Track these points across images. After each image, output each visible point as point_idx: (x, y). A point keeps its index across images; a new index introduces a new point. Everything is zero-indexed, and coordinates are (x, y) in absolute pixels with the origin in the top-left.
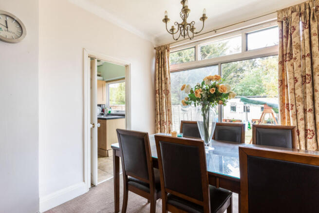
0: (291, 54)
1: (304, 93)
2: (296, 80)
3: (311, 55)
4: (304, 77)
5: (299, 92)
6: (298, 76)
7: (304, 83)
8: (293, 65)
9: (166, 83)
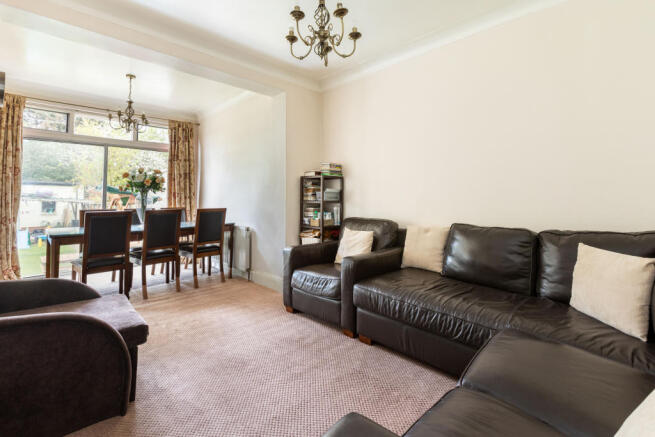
0: (178, 157)
1: (185, 185)
2: (180, 176)
3: (189, 160)
4: (185, 174)
5: (182, 184)
6: (182, 173)
7: (185, 178)
8: (179, 164)
9: (15, 156)
